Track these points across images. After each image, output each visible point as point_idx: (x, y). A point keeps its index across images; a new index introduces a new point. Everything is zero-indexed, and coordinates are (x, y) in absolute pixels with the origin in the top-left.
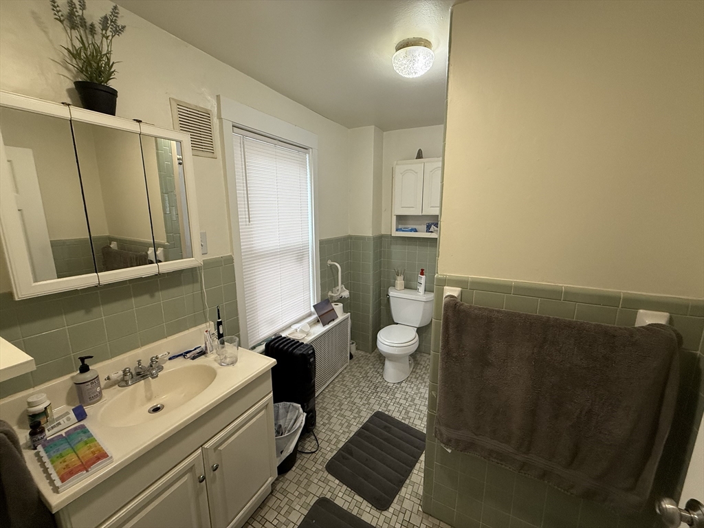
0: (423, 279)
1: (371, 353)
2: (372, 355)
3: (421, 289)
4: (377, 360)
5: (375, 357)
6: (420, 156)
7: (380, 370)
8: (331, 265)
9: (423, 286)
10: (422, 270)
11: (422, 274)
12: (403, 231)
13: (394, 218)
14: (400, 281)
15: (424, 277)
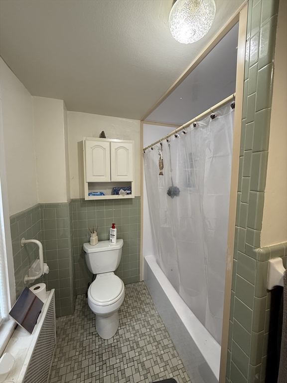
0: (115, 232)
1: (73, 314)
2: (76, 315)
3: (114, 239)
4: (83, 319)
5: (78, 316)
6: (103, 135)
7: (92, 330)
8: (25, 244)
9: (115, 237)
10: (113, 224)
11: (113, 227)
12: (94, 195)
13: (86, 185)
14: (94, 237)
15: (115, 229)
